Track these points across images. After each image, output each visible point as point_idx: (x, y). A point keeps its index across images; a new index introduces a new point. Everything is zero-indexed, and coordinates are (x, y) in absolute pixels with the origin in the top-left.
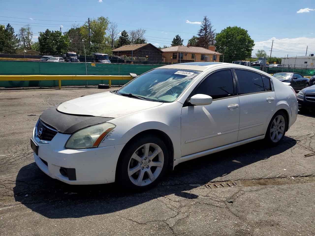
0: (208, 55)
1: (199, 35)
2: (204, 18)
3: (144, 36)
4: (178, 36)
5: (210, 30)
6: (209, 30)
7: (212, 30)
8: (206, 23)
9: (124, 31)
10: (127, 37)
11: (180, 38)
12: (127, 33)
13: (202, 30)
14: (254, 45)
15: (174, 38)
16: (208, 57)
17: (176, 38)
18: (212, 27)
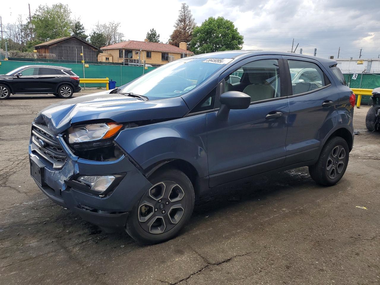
0: (172, 54)
2: (182, 6)
3: (119, 30)
4: (153, 30)
6: (187, 22)
9: (79, 22)
11: (155, 32)
13: (179, 21)
17: (150, 33)
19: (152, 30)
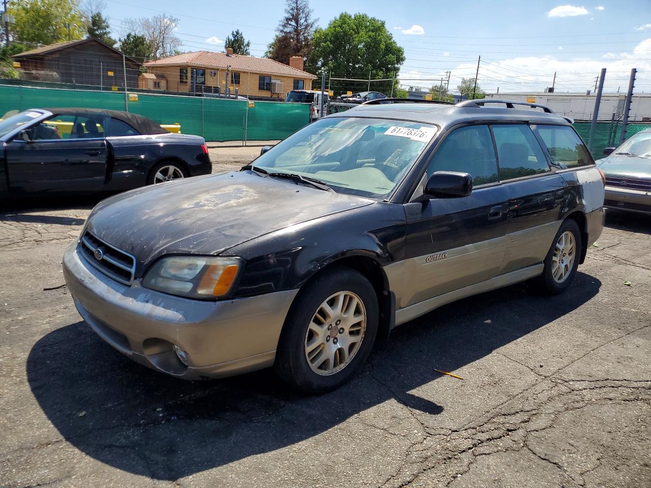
0: (278, 78)
1: (282, 31)
3: (173, 33)
4: (237, 33)
5: (306, 20)
6: (302, 21)
7: (309, 21)
8: (297, 3)
9: (99, 15)
10: (105, 29)
11: (242, 38)
12: (106, 19)
13: (288, 19)
14: (403, 60)
15: (229, 39)
16: (278, 82)
17: (232, 38)
18: (310, 13)
19: (235, 33)
